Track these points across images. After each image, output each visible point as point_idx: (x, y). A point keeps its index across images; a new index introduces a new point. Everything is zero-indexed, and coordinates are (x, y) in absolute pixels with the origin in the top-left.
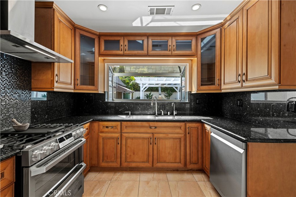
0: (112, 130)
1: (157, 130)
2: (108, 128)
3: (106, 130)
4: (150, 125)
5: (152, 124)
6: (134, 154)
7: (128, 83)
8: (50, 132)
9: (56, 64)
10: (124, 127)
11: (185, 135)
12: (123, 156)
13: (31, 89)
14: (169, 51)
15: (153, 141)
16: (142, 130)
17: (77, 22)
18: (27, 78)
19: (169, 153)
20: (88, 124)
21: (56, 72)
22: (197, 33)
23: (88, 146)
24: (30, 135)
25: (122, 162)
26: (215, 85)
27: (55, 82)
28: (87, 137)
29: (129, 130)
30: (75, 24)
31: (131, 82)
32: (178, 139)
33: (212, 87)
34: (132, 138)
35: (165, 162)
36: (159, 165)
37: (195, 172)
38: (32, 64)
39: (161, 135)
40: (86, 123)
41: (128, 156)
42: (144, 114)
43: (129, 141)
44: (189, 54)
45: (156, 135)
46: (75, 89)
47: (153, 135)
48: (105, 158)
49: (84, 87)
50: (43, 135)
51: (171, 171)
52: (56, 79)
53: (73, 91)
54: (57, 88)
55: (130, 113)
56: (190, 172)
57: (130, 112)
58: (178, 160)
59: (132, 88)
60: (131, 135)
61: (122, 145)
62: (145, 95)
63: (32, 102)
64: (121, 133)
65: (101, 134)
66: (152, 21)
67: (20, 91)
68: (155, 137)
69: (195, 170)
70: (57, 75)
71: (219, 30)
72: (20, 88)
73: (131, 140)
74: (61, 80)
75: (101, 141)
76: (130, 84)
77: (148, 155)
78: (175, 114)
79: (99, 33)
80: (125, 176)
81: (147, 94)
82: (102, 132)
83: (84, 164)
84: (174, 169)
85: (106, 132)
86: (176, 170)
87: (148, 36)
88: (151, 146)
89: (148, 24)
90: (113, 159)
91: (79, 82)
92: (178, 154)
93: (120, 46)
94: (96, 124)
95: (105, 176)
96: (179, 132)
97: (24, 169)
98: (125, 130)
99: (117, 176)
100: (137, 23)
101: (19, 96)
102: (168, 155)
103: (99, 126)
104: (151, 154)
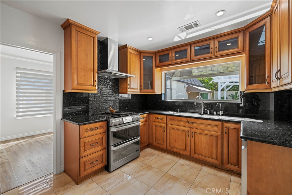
0: (161, 121)
1: (194, 125)
2: (158, 119)
3: (157, 120)
4: (188, 120)
5: (189, 119)
6: (175, 141)
7: (208, 82)
8: (120, 114)
9: (129, 79)
10: (168, 119)
11: (222, 134)
12: (168, 141)
13: (119, 93)
14: (211, 53)
15: (191, 134)
16: (182, 124)
17: (141, 49)
18: (117, 87)
19: (205, 148)
20: (146, 115)
21: (129, 83)
22: (245, 27)
23: (146, 129)
24: (114, 115)
25: (167, 146)
26: (264, 83)
27: (128, 88)
28: (145, 123)
29: (172, 122)
30: (140, 50)
31: (211, 82)
32: (214, 137)
33: (261, 85)
34: (175, 129)
35: (201, 155)
36: (196, 156)
37: (235, 175)
38: (119, 80)
39: (197, 131)
40: (144, 114)
41: (171, 142)
42: (192, 112)
43: (172, 130)
44: (234, 52)
45: (193, 130)
46: (140, 92)
47: (191, 129)
48: (157, 140)
49: (146, 90)
50: (119, 115)
51: (209, 165)
52: (129, 86)
53: (139, 93)
54: (129, 92)
55: (179, 111)
56: (230, 173)
57: (179, 109)
58: (214, 156)
59: (213, 88)
60: (173, 126)
61: (167, 133)
62: (229, 95)
63: (120, 99)
64: (166, 124)
65: (154, 123)
66: (187, 34)
67: (114, 94)
68: (192, 131)
69: (236, 173)
70: (129, 85)
71: (268, 19)
72: (114, 92)
73: (173, 130)
74: (132, 87)
75: (154, 127)
76: (210, 84)
77: (186, 145)
78: (222, 114)
79: (156, 51)
80: (169, 157)
81: (232, 94)
82: (155, 121)
83: (139, 138)
84: (212, 165)
85: (157, 122)
86: (214, 166)
87: (190, 44)
88: (189, 138)
89: (186, 37)
90: (161, 142)
91: (142, 87)
92: (214, 150)
93: (169, 57)
94: (151, 116)
95: (156, 152)
96: (215, 131)
97: (109, 127)
98: (169, 122)
99: (163, 155)
100: (176, 39)
101: (114, 97)
102: (204, 149)
103: (153, 117)
104: (189, 145)
